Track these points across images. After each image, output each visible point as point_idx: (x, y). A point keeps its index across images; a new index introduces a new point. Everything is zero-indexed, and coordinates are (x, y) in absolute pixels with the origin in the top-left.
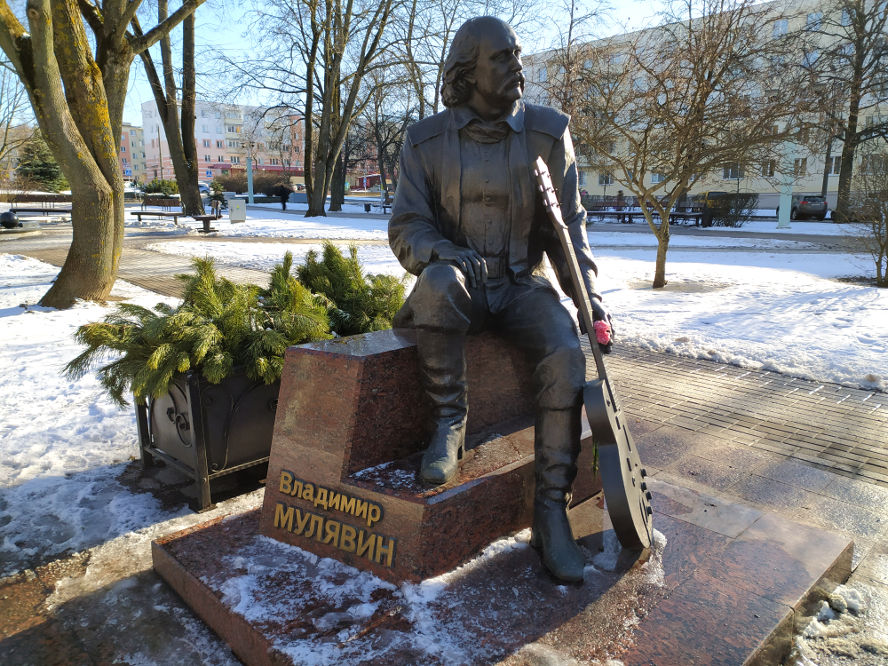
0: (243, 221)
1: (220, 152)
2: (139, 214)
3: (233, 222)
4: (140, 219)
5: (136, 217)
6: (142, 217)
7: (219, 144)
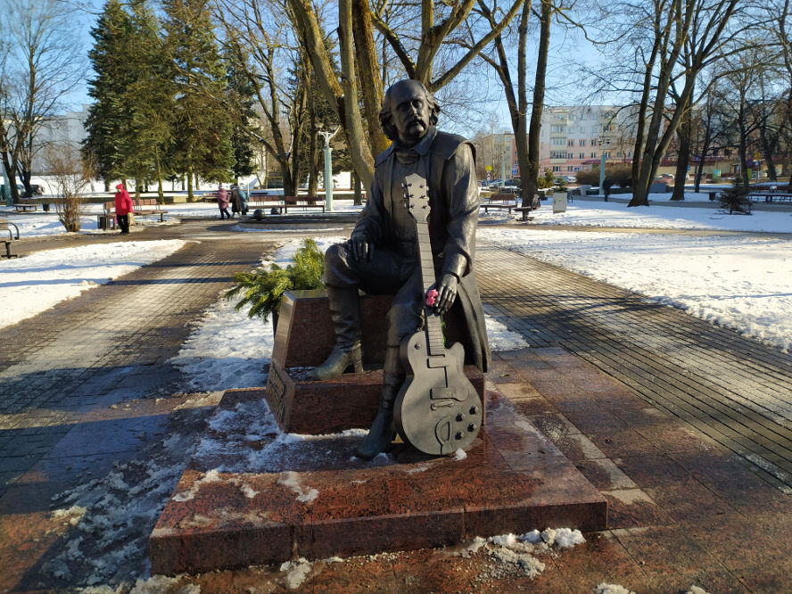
0: (564, 211)
1: (595, 149)
2: (486, 207)
3: (555, 212)
4: (486, 211)
5: (484, 209)
6: (488, 209)
7: (593, 143)
